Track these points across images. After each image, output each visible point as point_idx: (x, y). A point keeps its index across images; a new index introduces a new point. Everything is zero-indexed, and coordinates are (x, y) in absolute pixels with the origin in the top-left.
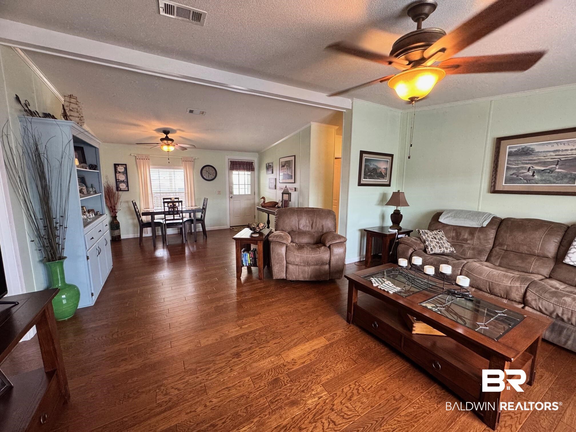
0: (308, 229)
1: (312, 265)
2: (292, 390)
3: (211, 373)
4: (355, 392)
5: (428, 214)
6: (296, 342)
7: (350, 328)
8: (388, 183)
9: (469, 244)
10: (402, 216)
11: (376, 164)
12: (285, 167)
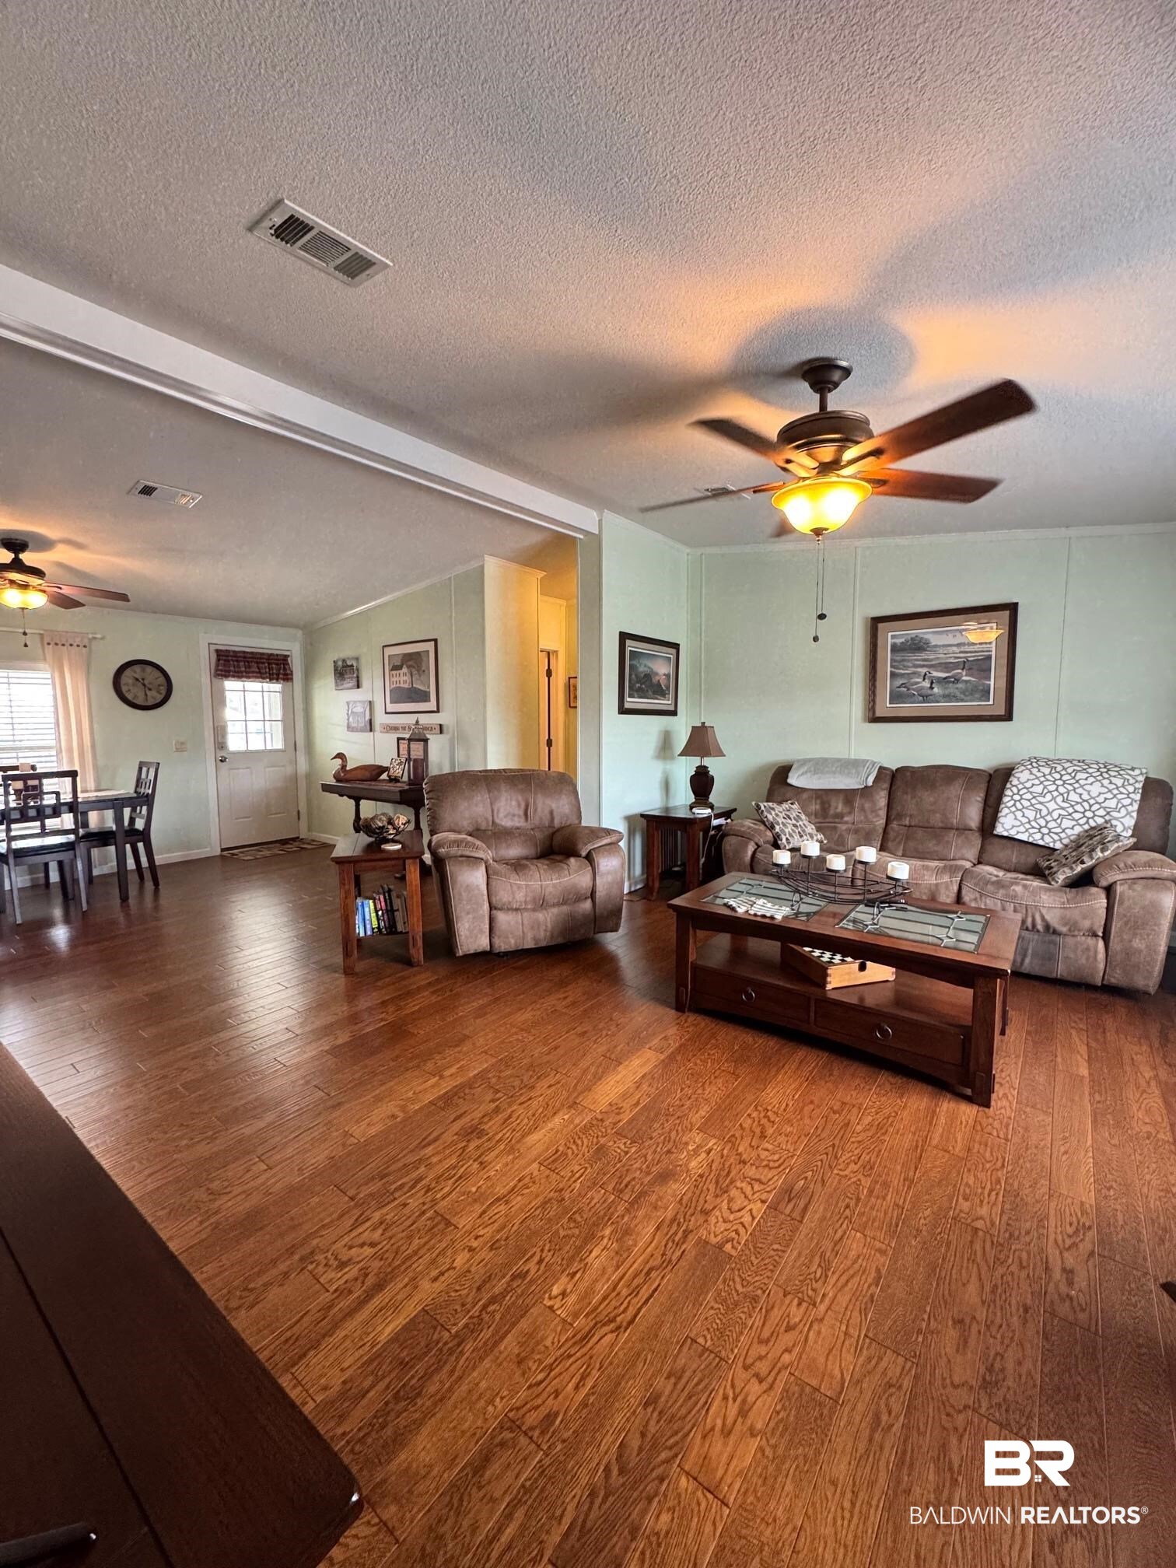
0: (519, 822)
1: (554, 905)
2: (645, 1156)
3: (433, 1185)
4: (764, 1121)
5: (761, 771)
6: (596, 1073)
7: (689, 1020)
8: (672, 708)
9: (846, 823)
10: (713, 778)
11: (650, 664)
12: (405, 670)
